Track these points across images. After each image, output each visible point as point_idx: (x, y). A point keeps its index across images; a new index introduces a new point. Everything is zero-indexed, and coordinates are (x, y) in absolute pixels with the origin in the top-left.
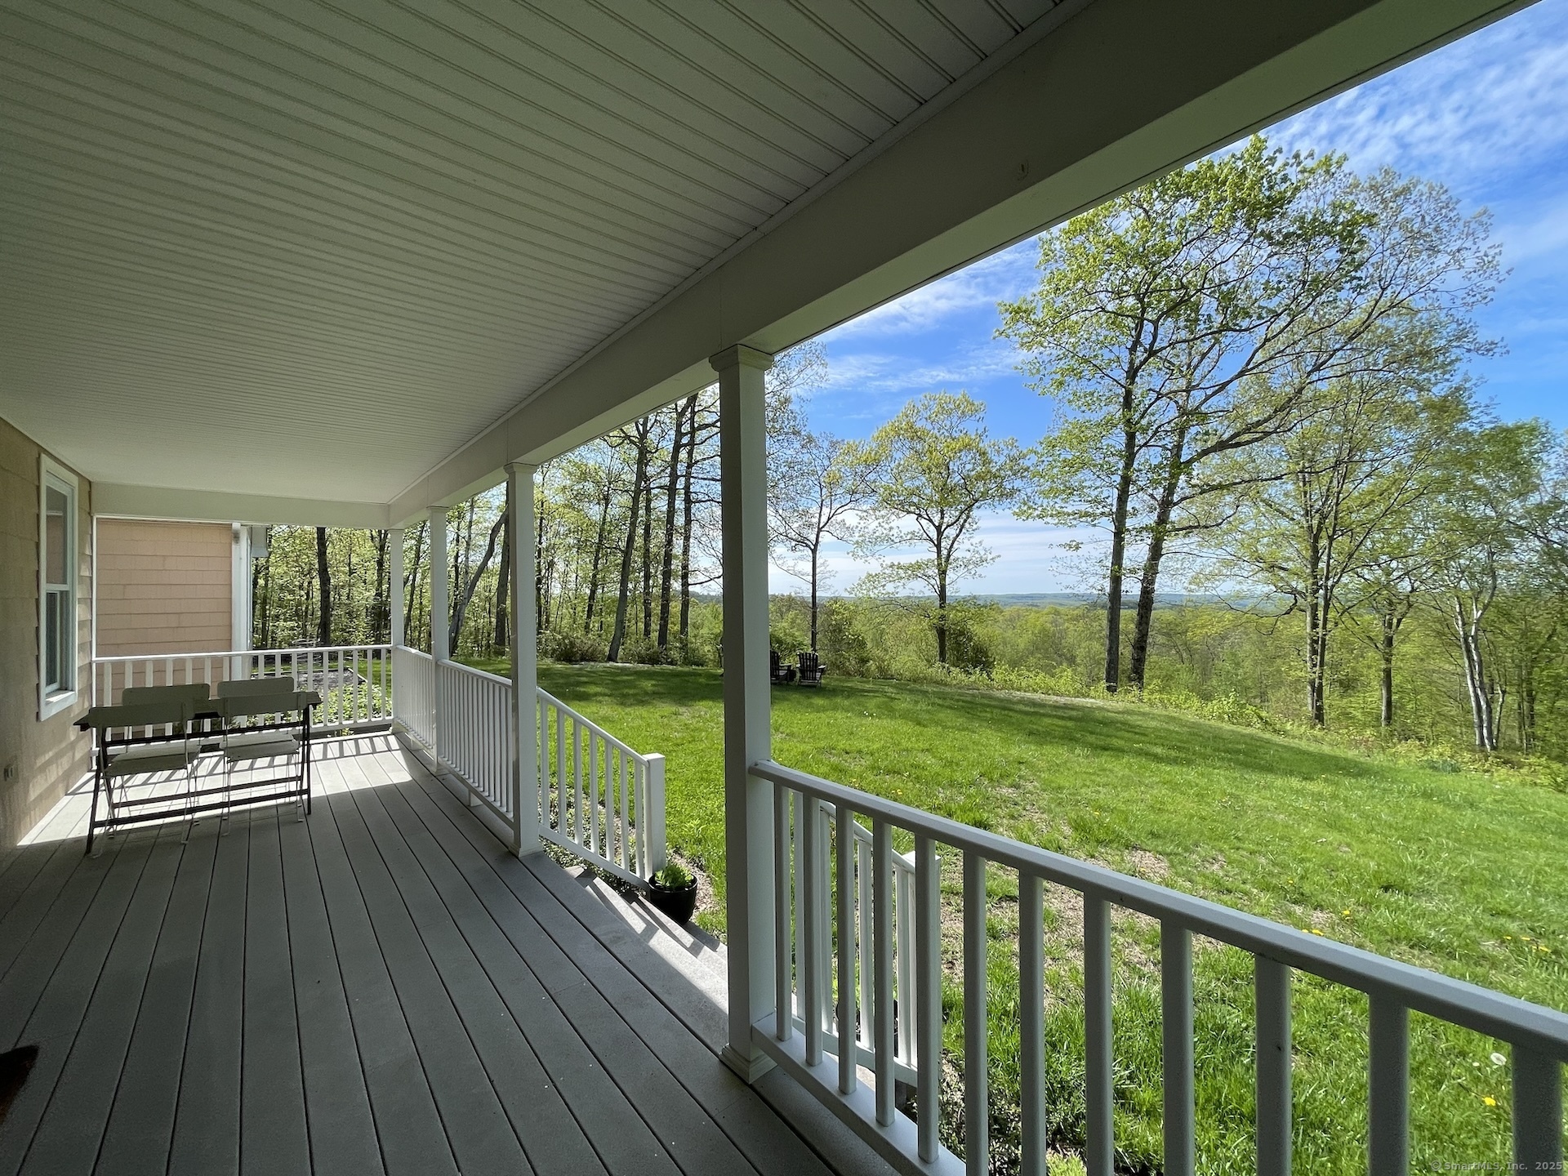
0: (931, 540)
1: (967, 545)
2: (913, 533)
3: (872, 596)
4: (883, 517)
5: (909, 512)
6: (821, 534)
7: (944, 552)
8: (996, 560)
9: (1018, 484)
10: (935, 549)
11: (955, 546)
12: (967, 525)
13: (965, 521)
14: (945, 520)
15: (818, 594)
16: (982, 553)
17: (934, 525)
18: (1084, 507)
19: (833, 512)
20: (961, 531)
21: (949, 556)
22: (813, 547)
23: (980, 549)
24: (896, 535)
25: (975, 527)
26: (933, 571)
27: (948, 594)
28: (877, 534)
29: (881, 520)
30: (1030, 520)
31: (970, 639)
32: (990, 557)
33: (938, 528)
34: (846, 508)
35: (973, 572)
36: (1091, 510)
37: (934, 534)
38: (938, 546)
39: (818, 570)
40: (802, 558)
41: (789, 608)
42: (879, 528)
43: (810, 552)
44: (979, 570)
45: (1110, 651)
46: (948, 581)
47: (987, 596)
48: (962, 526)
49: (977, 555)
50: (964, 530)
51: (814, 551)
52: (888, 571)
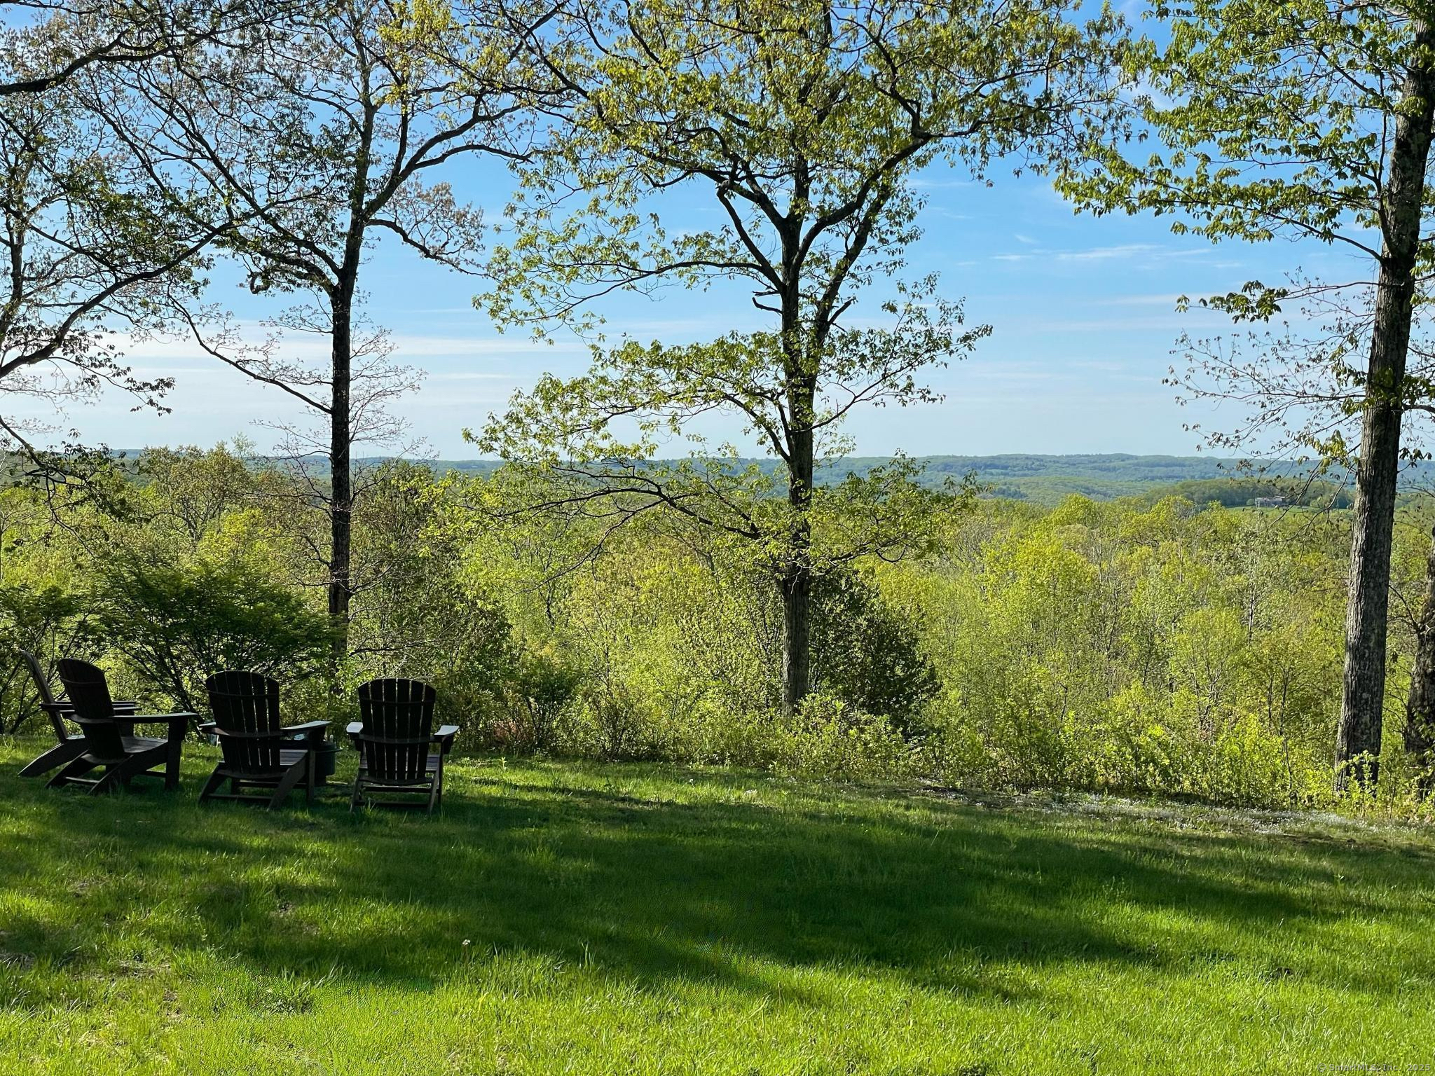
0: (766, 268)
1: (883, 287)
2: (702, 241)
3: (564, 457)
4: (610, 178)
5: (692, 169)
6: (369, 232)
7: (807, 311)
8: (977, 343)
9: (1059, 83)
10: (777, 301)
11: (844, 291)
12: (882, 221)
13: (876, 208)
14: (814, 200)
15: (356, 451)
16: (934, 316)
17: (774, 216)
18: (1291, 171)
19: (410, 153)
20: (860, 241)
21: (822, 324)
22: (335, 280)
23: (930, 305)
24: (645, 247)
25: (906, 228)
26: (771, 377)
27: (818, 454)
28: (581, 239)
29: (603, 191)
30: (1119, 211)
31: (856, 606)
32: (958, 331)
33: (788, 227)
34: (457, 141)
35: (902, 383)
36: (1314, 183)
37: (771, 244)
38: (789, 293)
39: (354, 366)
40: (295, 320)
41: (224, 494)
42: (589, 219)
43: (325, 297)
44: (923, 375)
45: (1357, 651)
46: (819, 406)
47: (947, 464)
48: (866, 227)
49: (917, 326)
50: (871, 241)
51: (341, 296)
52: (614, 375)
